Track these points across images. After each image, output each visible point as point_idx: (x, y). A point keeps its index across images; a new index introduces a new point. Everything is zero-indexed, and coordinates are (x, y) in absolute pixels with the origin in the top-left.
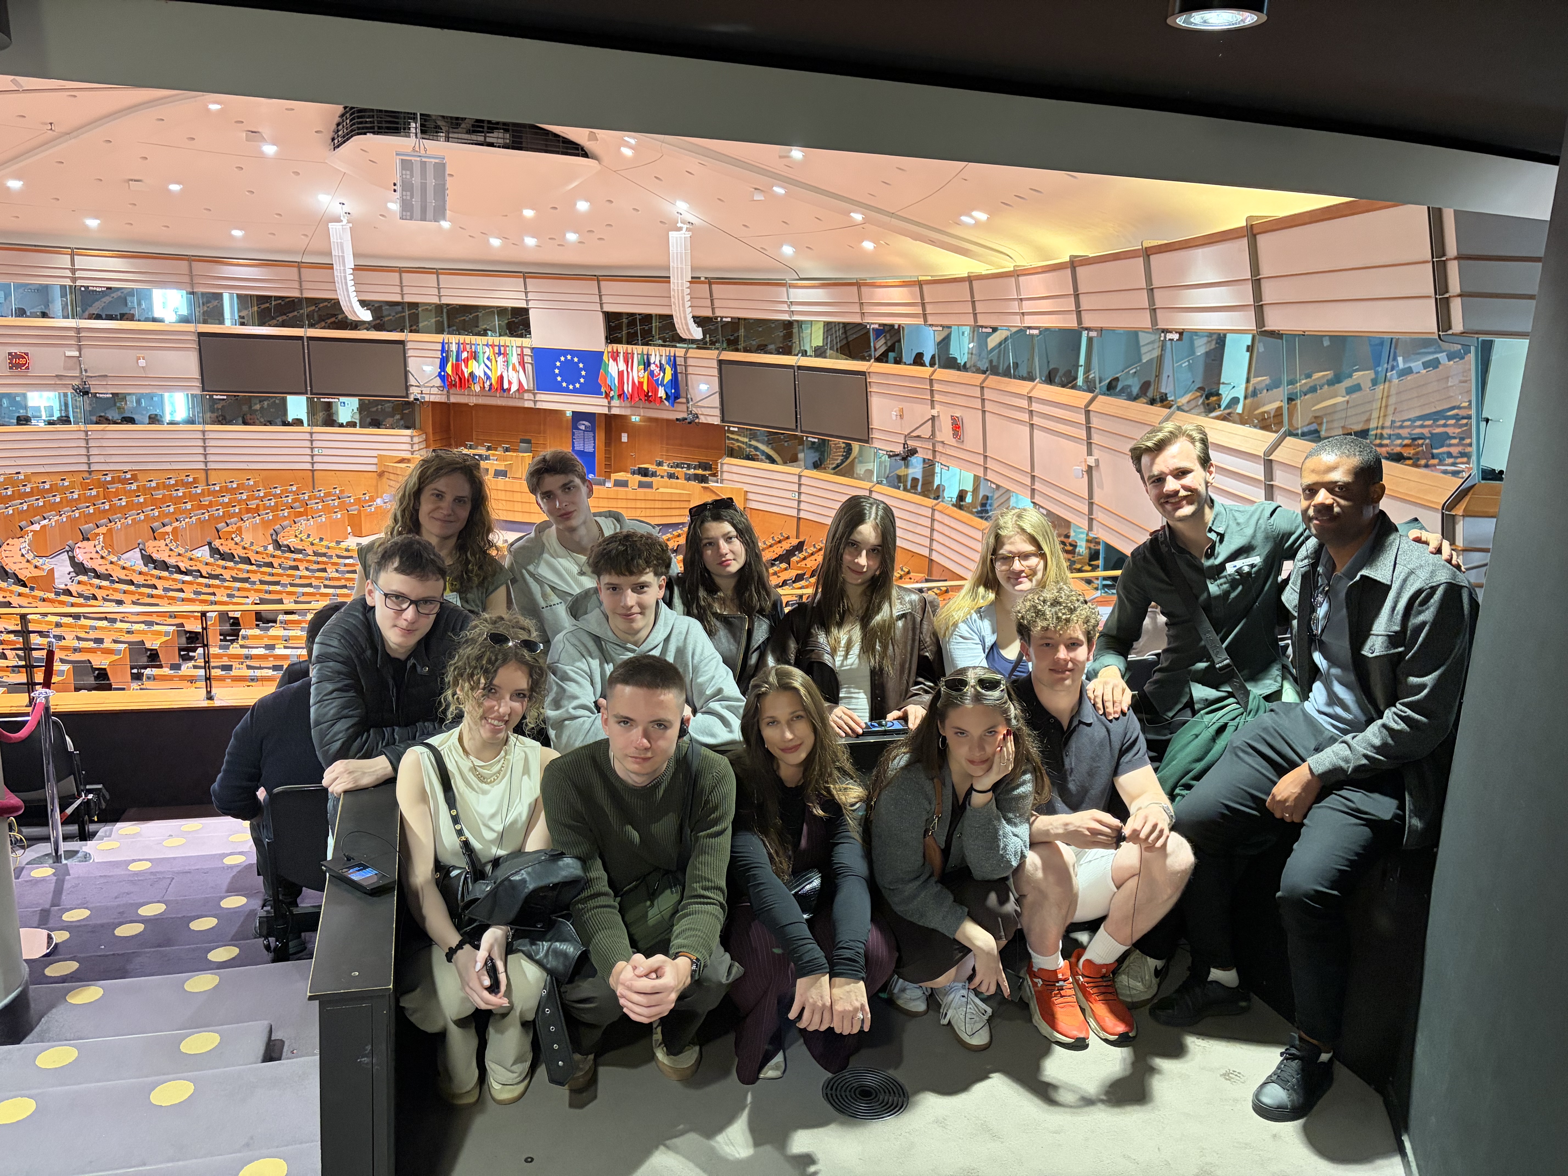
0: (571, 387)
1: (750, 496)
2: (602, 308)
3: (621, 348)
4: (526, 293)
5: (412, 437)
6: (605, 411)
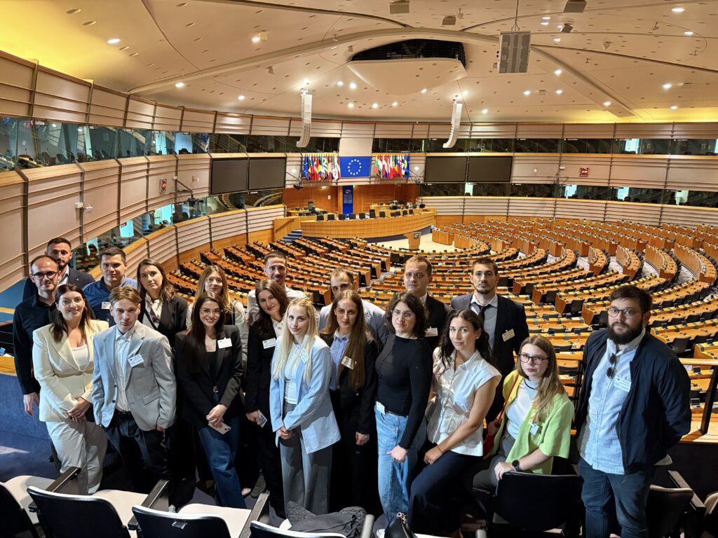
0: (354, 174)
2: (374, 136)
4: (341, 131)
5: (284, 208)
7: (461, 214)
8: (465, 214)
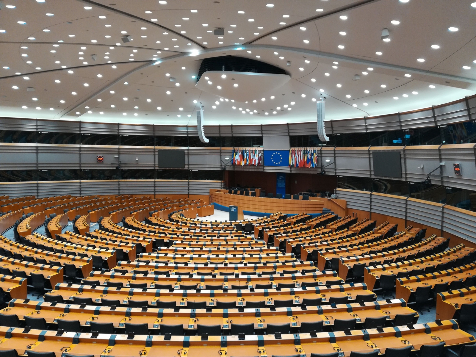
0: (277, 164)
1: (348, 203)
2: (289, 134)
3: (296, 149)
4: (262, 131)
5: (221, 183)
6: (289, 172)
7: (369, 210)
8: (372, 211)
